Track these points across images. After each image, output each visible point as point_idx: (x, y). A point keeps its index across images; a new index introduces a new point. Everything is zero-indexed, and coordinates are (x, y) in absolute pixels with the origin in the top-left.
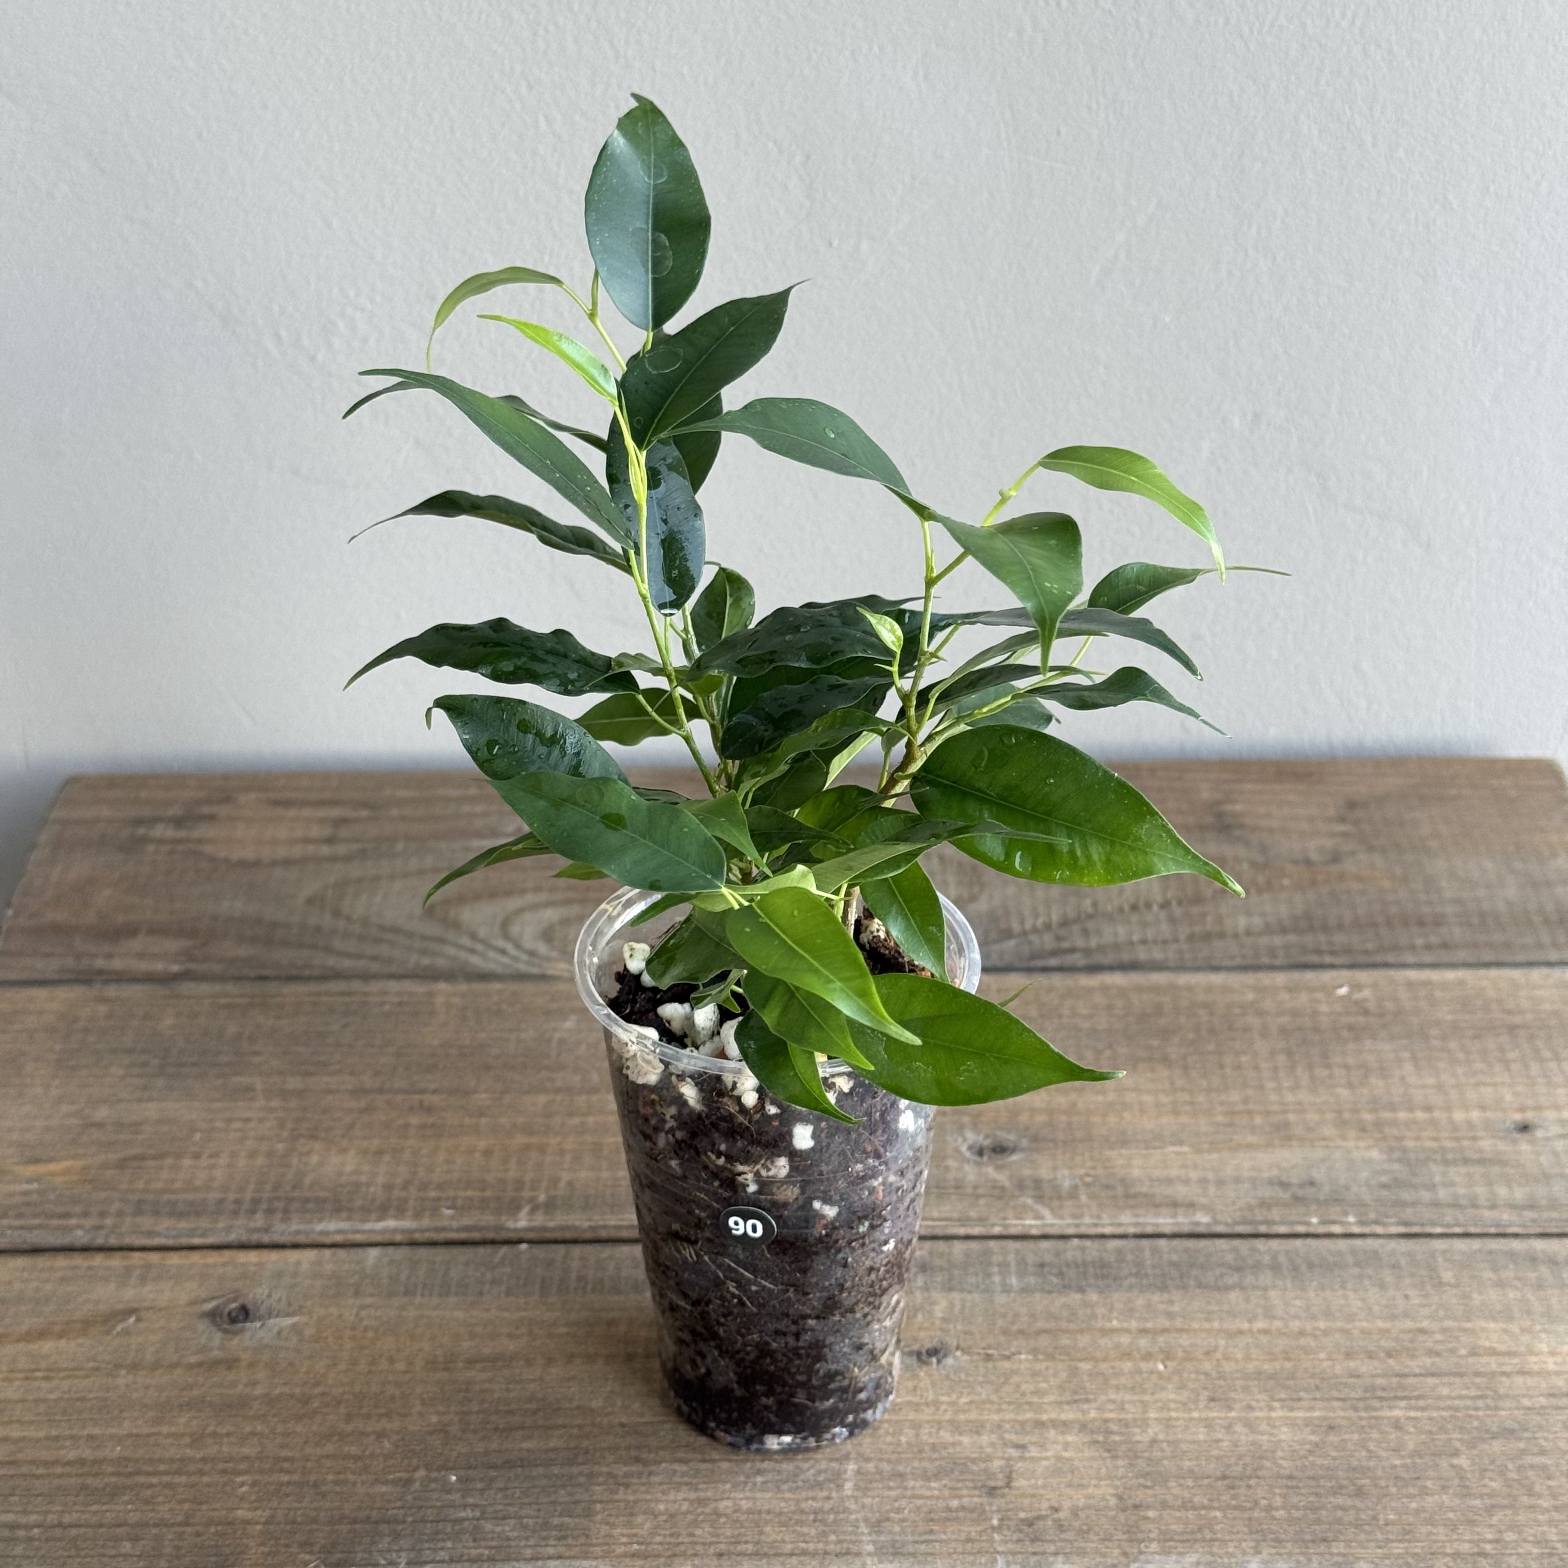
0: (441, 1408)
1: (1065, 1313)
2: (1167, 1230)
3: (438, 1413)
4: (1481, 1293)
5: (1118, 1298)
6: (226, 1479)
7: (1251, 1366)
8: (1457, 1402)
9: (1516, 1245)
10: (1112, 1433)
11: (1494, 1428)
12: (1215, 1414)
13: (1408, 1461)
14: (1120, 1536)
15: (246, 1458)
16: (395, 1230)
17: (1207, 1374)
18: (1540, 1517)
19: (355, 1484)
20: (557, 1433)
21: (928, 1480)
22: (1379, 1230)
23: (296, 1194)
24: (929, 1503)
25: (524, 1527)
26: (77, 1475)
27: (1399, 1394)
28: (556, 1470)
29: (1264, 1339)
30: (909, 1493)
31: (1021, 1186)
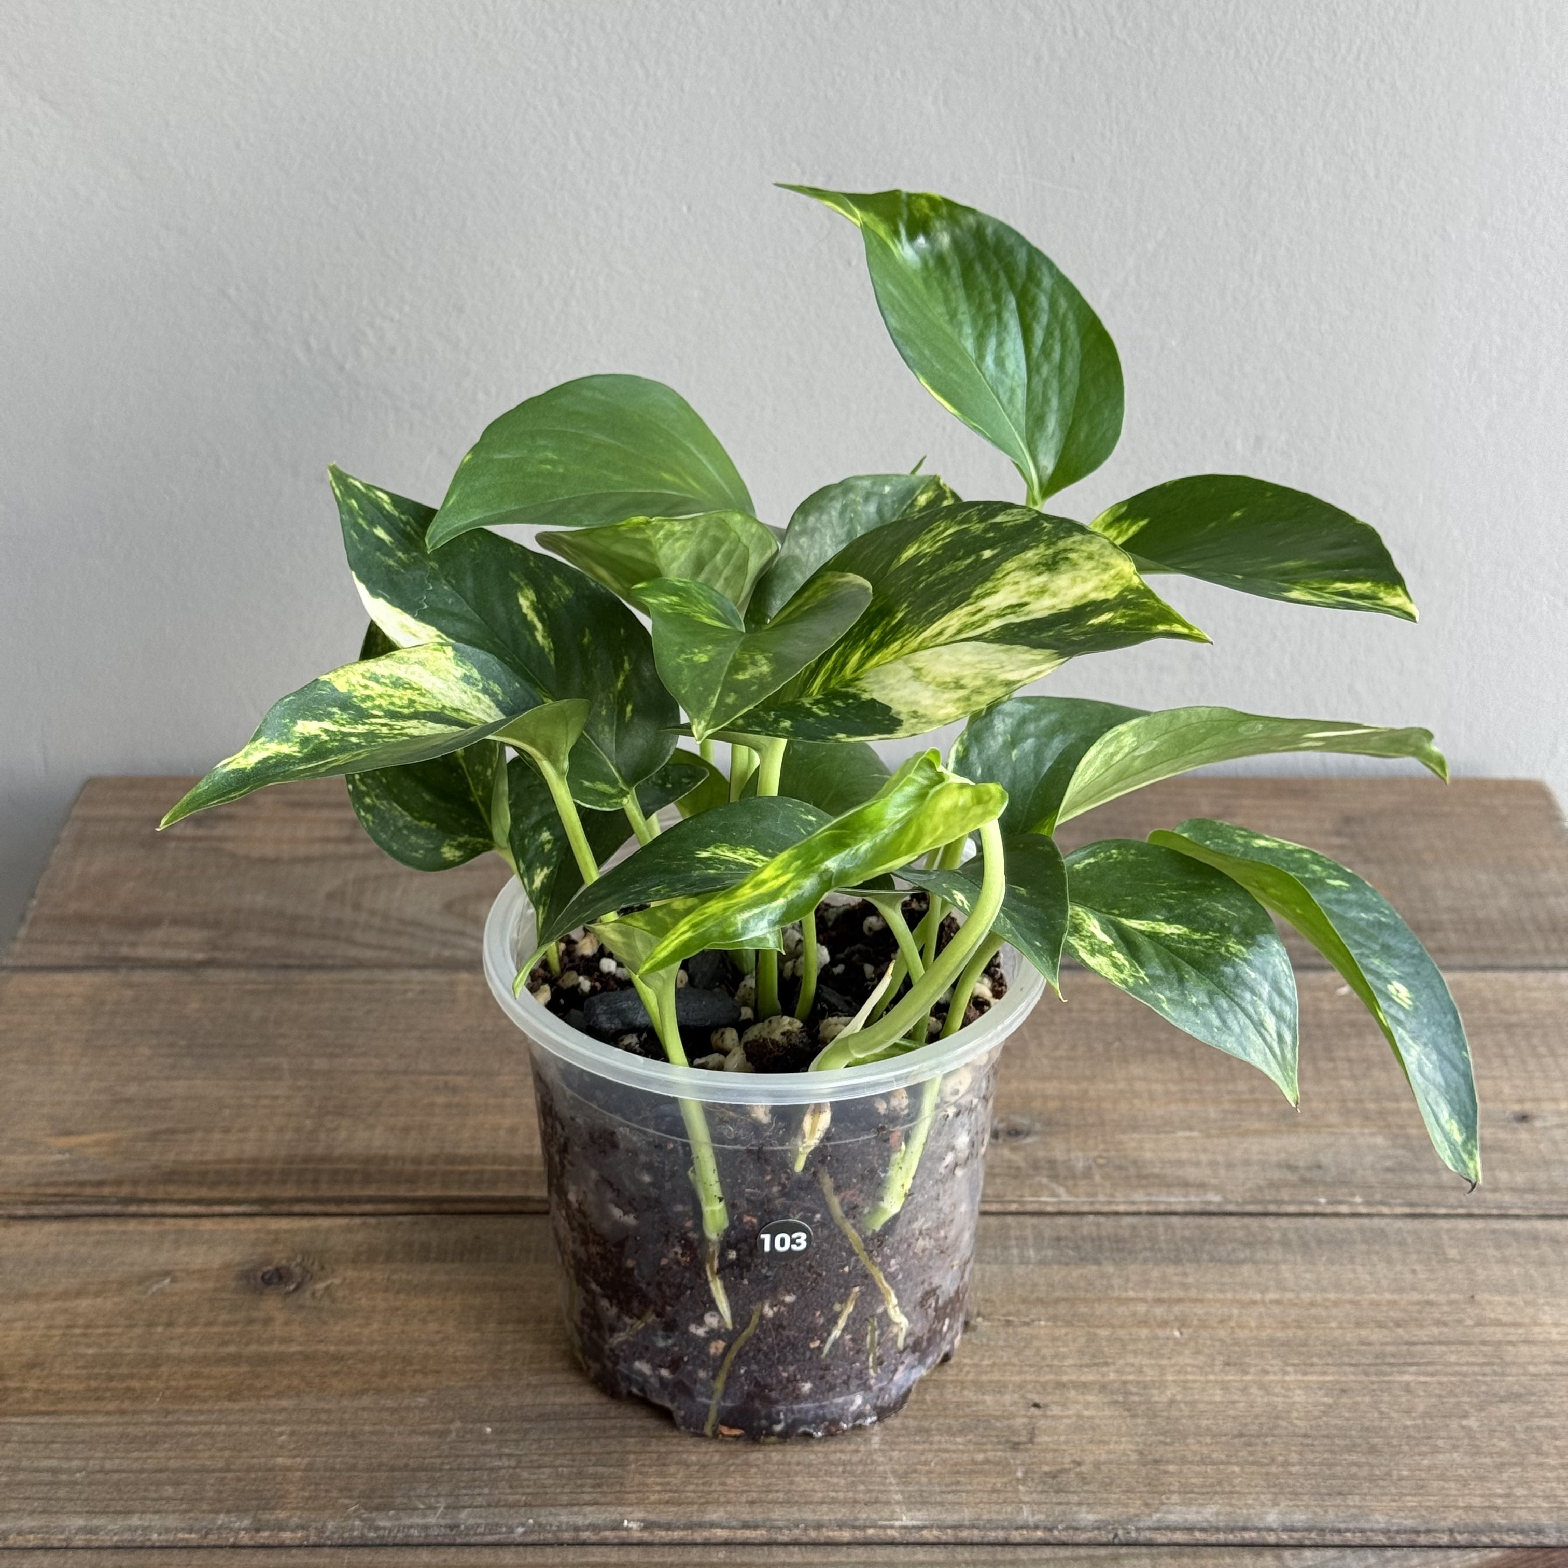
0: (473, 1366)
1: (1082, 1284)
2: (1179, 1208)
3: (471, 1370)
4: (1485, 1269)
5: (1134, 1270)
6: (265, 1427)
7: (1264, 1334)
8: (1465, 1369)
9: (1518, 1225)
10: (1131, 1393)
11: (1502, 1393)
12: (1230, 1378)
13: (1419, 1422)
14: (1142, 1489)
15: (283, 1410)
16: (424, 1200)
17: (1222, 1341)
18: (1549, 1474)
19: (392, 1434)
20: (588, 1389)
21: (954, 1435)
22: (1385, 1210)
23: (326, 1165)
24: (954, 1456)
25: (560, 1476)
26: (118, 1424)
27: (1409, 1360)
28: (590, 1423)
29: (1276, 1310)
30: (935, 1447)
31: (1035, 1166)
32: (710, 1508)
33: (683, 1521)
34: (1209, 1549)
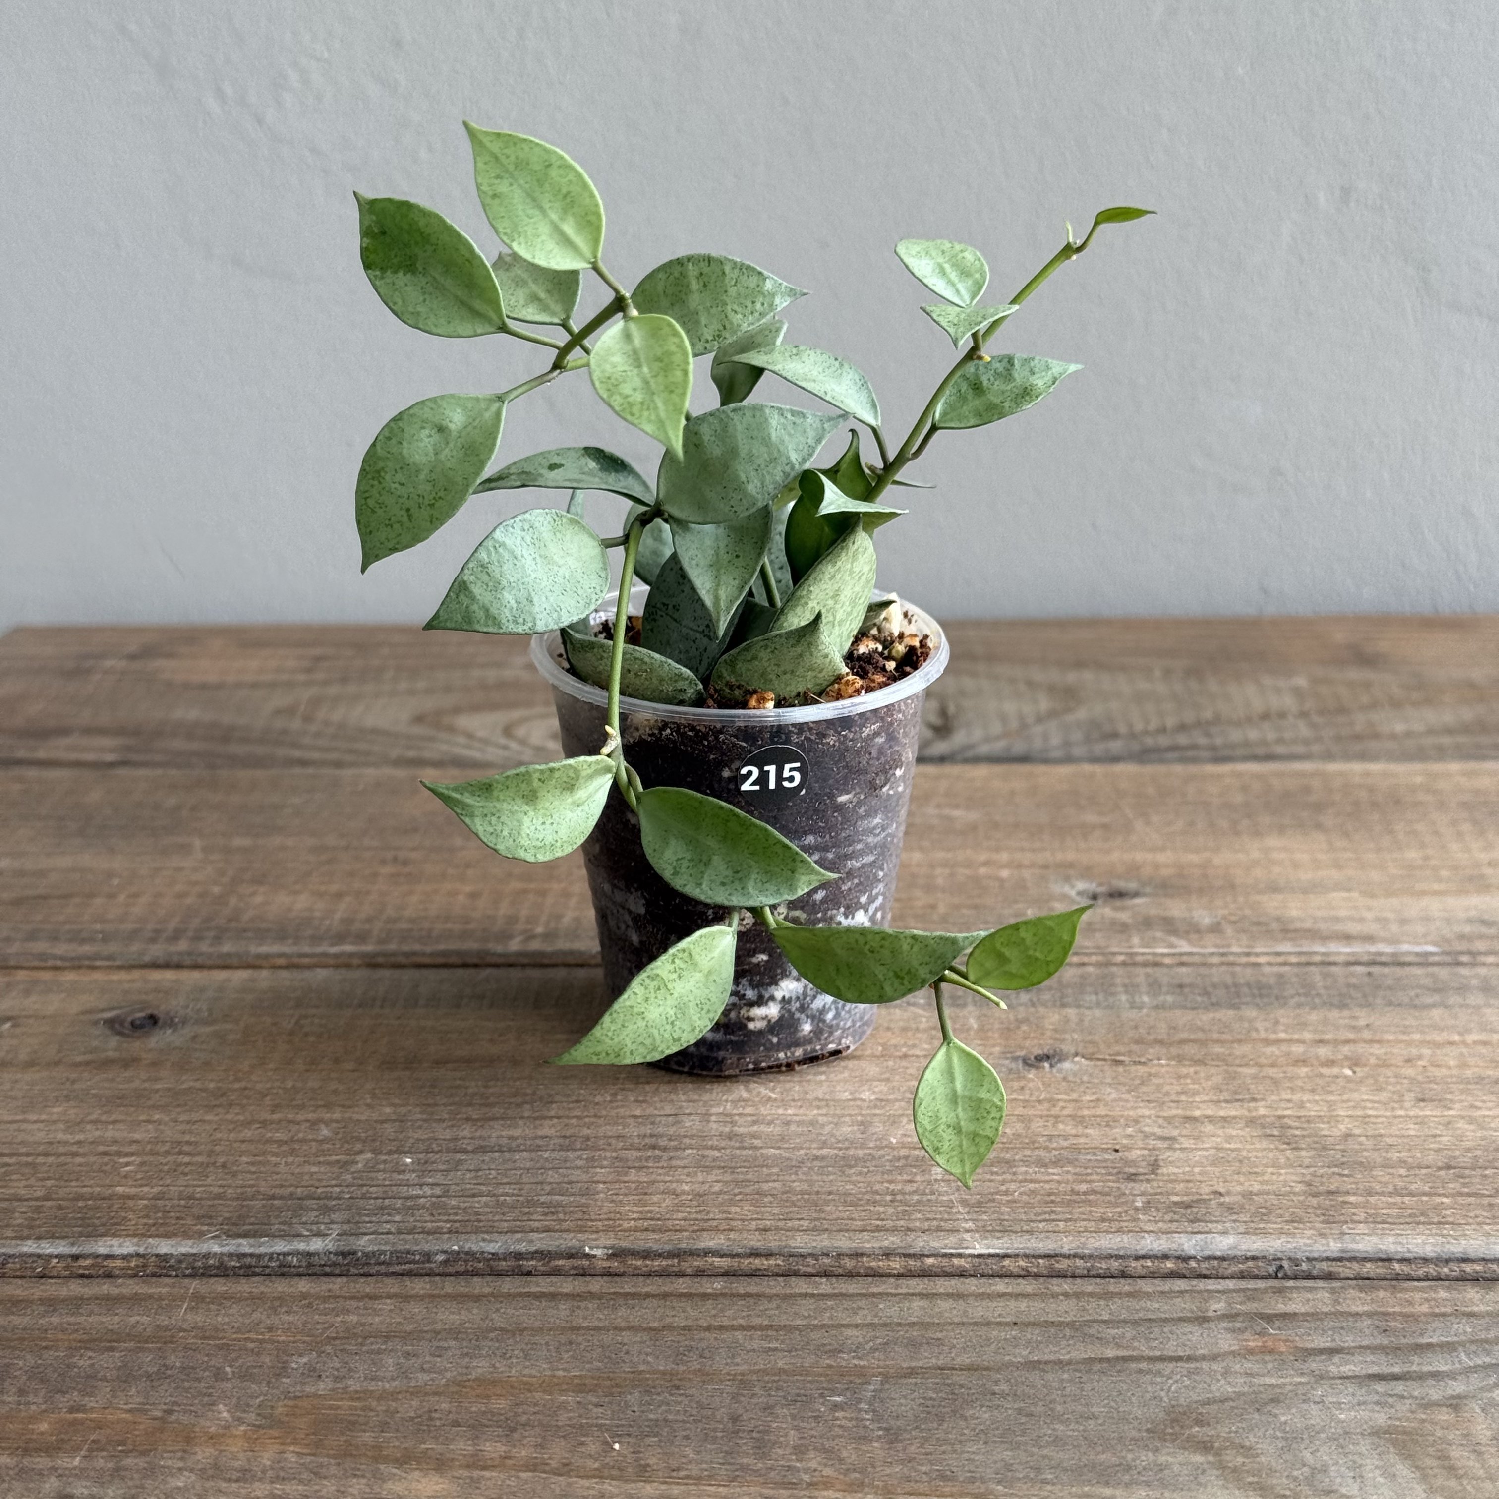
0: (397, 1101)
1: (1215, 1027)
2: (1341, 959)
3: (393, 1105)
5: (1284, 1015)
6: (106, 1159)
7: (1469, 1073)
10: (1290, 1127)
12: (1428, 1113)
14: (1313, 1218)
15: (136, 1142)
16: (351, 955)
17: (1412, 1080)
19: (276, 1165)
20: (547, 1122)
21: (1045, 1166)
23: (234, 925)
24: (1047, 1186)
28: (546, 1155)
29: (1483, 1050)
30: (1020, 1177)
31: (1147, 923)
32: (705, 1234)
33: (667, 1247)
34: (1416, 1283)
